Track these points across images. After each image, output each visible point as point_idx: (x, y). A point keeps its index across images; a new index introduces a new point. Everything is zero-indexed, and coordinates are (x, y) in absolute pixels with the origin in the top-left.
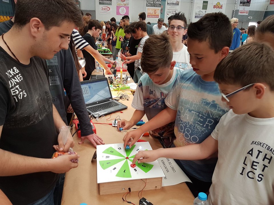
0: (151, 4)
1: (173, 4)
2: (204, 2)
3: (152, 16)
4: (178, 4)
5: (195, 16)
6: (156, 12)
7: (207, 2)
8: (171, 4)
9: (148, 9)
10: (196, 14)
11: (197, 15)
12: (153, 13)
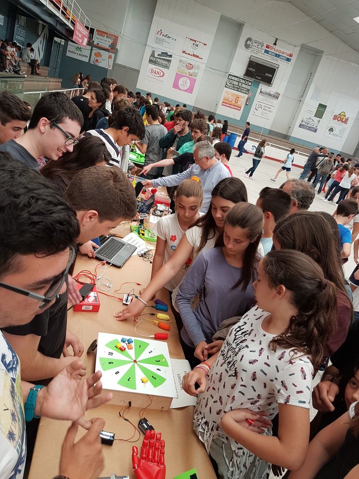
0: (233, 85)
1: (269, 95)
2: (320, 105)
3: (231, 105)
4: (278, 98)
5: (300, 125)
6: (238, 100)
7: (325, 107)
8: (266, 94)
9: (226, 92)
10: (302, 121)
11: (303, 123)
12: (233, 100)
